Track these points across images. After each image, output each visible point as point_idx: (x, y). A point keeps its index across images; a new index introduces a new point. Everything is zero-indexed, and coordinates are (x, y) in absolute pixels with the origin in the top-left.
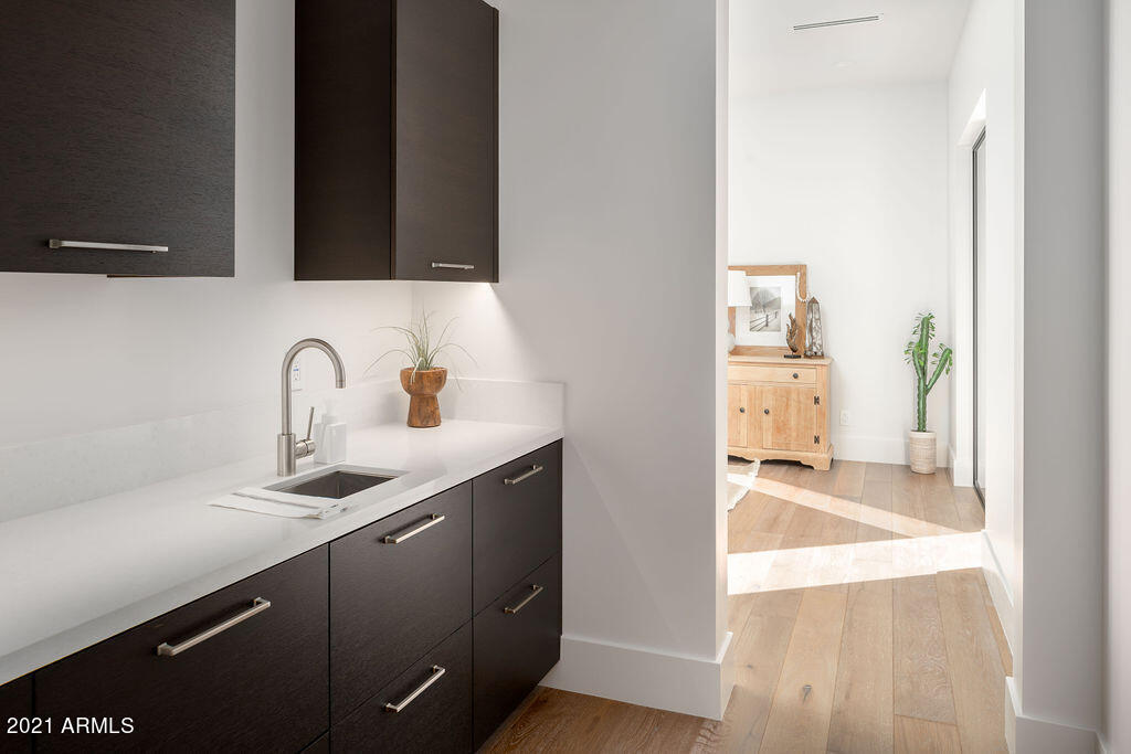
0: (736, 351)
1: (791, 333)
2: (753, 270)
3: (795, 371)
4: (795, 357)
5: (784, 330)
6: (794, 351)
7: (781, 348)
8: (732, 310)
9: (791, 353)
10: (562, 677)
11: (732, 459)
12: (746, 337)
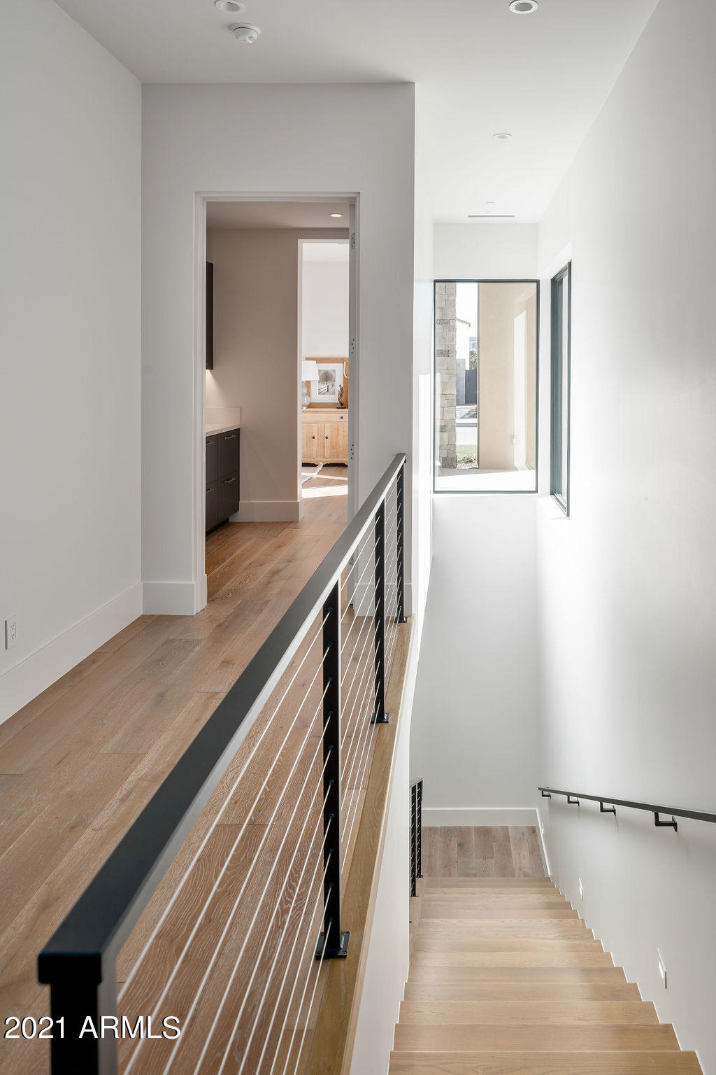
0: (311, 406)
1: (341, 395)
2: (319, 360)
3: (342, 415)
4: (342, 408)
5: (337, 394)
6: (342, 405)
7: (336, 404)
8: (308, 383)
9: (340, 406)
10: (241, 516)
11: (304, 465)
12: (316, 398)
